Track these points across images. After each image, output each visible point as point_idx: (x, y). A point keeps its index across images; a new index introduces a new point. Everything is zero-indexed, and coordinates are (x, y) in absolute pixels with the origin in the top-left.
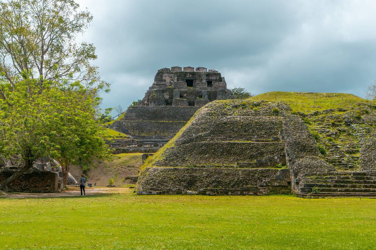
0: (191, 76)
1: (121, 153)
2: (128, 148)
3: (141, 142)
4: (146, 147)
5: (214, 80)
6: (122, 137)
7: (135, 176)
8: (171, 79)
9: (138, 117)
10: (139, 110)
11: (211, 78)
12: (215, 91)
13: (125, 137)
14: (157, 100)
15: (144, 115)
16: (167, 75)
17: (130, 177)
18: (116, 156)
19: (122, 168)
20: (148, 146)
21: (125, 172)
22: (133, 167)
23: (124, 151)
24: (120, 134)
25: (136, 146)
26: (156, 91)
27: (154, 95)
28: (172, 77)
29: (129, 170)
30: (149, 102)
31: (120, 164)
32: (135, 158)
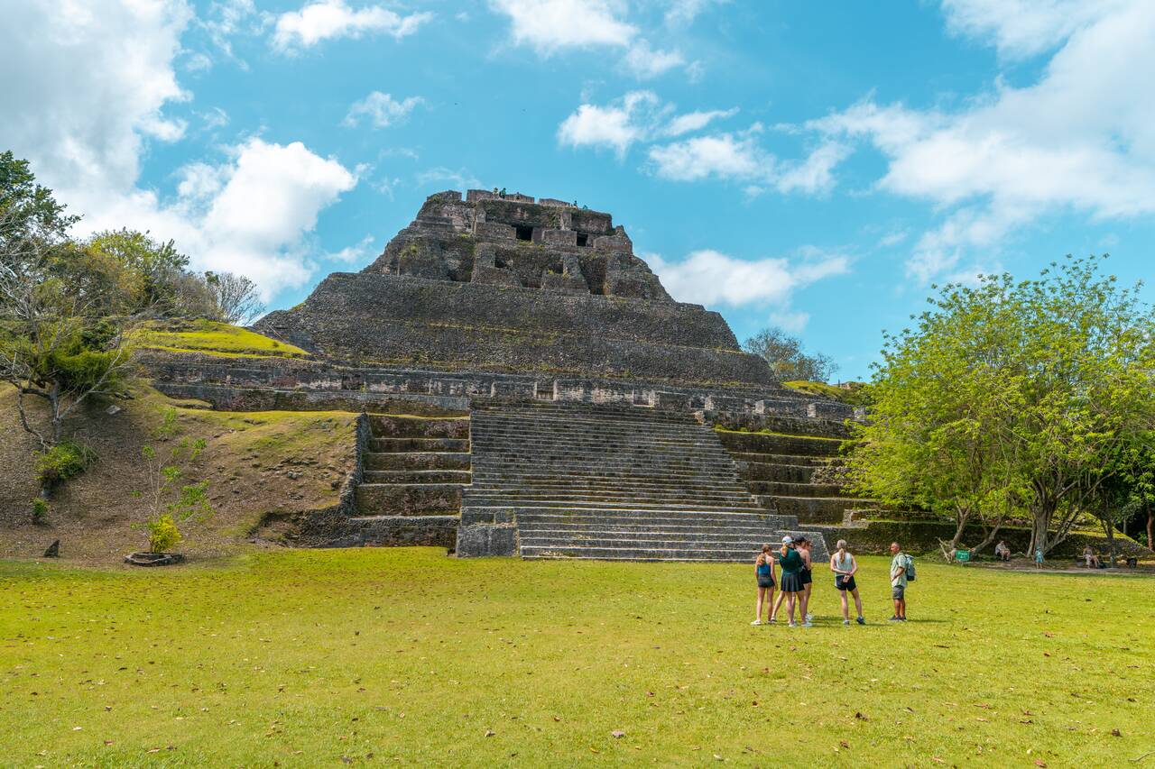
0: (526, 215)
1: (268, 408)
2: (300, 389)
3: (358, 376)
4: (375, 392)
5: (593, 233)
6: (280, 353)
7: (313, 507)
8: (466, 221)
9: (355, 305)
10: (360, 285)
11: (583, 226)
12: (600, 259)
13: (295, 355)
14: (424, 266)
15: (377, 302)
16: (454, 208)
17: (287, 510)
18: (239, 418)
19: (256, 466)
20: (383, 388)
21: (269, 486)
22: (311, 462)
23: (282, 403)
24: (276, 345)
25: (334, 384)
26: (420, 241)
27: (415, 251)
28: (468, 217)
29: (291, 477)
30: (396, 269)
31: (250, 450)
32: (324, 428)
